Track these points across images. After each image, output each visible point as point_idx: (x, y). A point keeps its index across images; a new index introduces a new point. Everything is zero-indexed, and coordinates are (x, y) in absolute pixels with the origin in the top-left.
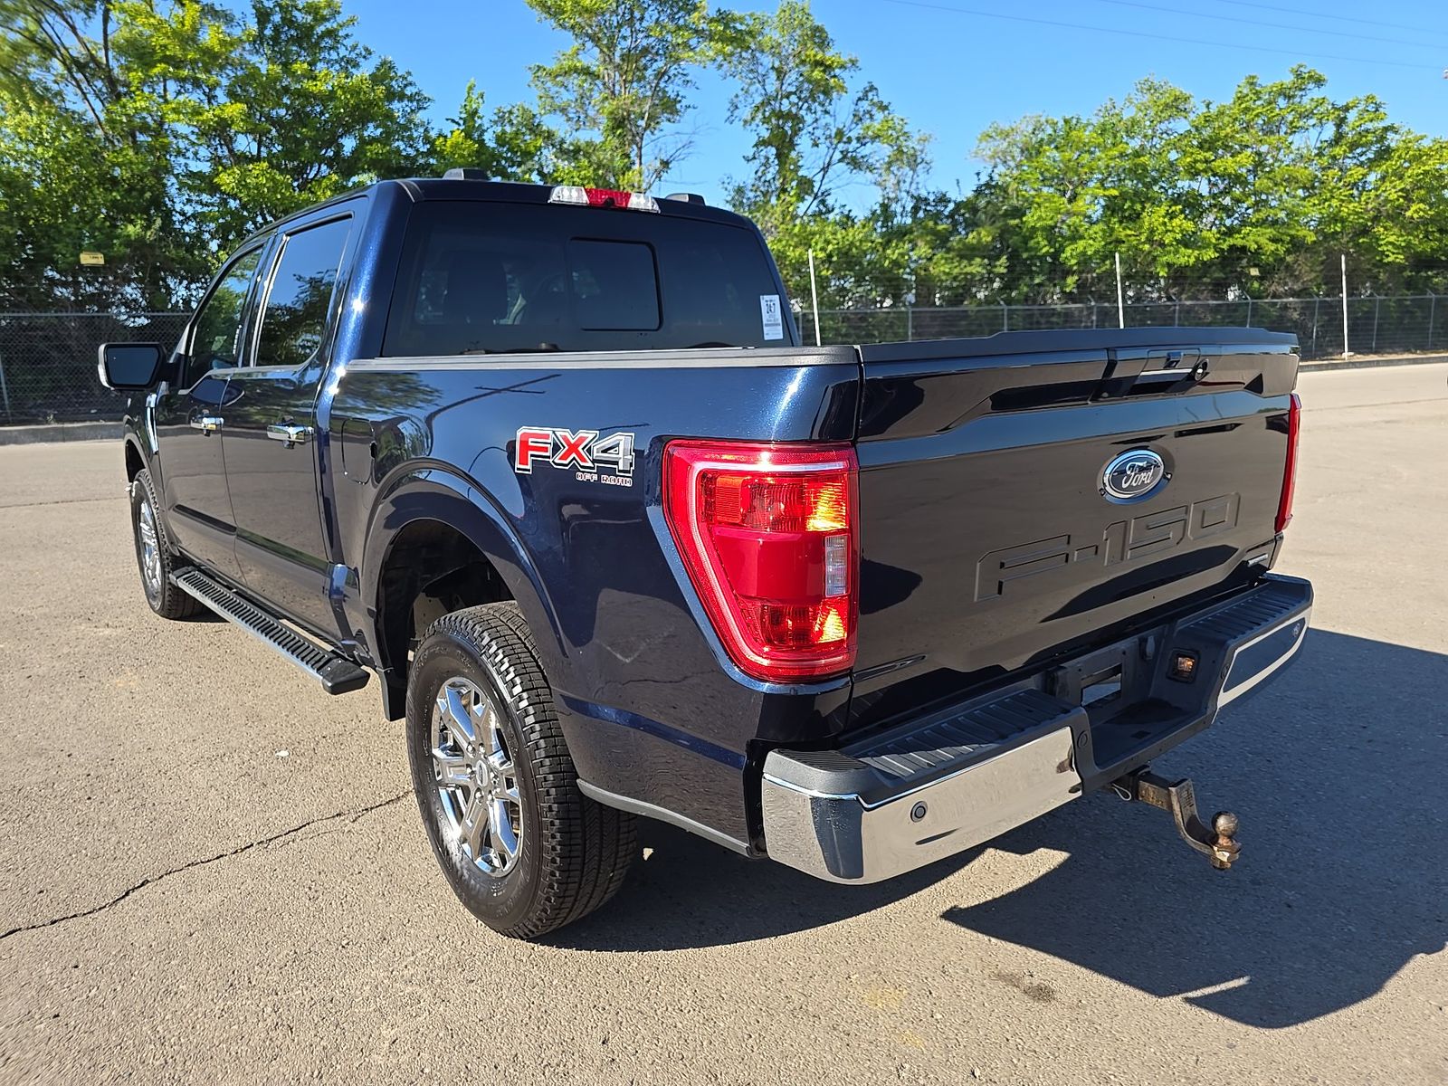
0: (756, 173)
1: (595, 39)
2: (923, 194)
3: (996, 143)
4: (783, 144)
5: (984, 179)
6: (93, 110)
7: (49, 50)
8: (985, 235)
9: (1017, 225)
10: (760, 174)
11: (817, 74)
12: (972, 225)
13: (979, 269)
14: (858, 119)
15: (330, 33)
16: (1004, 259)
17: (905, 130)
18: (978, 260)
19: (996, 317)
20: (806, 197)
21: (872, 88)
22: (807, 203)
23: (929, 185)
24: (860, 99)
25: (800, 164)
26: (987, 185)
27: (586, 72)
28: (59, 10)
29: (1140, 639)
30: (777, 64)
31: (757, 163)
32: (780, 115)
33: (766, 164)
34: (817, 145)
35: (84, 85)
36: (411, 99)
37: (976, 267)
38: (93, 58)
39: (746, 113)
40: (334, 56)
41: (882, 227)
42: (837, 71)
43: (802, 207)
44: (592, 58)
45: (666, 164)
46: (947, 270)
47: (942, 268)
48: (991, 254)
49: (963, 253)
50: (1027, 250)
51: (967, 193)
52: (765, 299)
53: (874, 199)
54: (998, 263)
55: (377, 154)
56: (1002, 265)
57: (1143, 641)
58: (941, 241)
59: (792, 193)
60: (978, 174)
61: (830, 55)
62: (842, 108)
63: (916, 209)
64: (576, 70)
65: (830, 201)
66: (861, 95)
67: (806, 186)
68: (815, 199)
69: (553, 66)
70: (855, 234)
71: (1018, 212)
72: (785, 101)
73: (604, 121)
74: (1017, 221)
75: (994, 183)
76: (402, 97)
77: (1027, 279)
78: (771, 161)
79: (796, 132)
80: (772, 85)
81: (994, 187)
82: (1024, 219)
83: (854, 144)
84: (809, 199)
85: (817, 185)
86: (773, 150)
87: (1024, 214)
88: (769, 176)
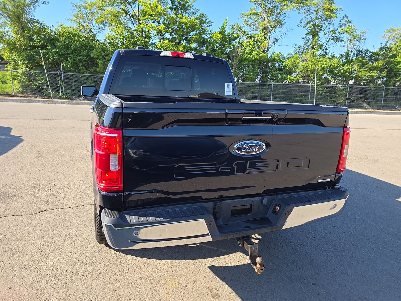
0: (305, 43)
1: (261, 5)
2: (361, 49)
3: (391, 34)
4: (315, 34)
5: (384, 45)
6: (135, 27)
7: (126, 12)
8: (380, 64)
9: (393, 61)
10: (306, 43)
11: (328, 13)
12: (376, 60)
13: (376, 74)
14: (340, 26)
15: (189, 6)
16: (385, 72)
17: (356, 29)
18: (376, 71)
19: (380, 90)
20: (320, 50)
21: (346, 16)
22: (320, 52)
23: (363, 47)
24: (342, 20)
25: (319, 40)
26: (384, 47)
27: (257, 14)
28: (128, 3)
29: (262, 198)
30: (316, 10)
31: (305, 40)
32: (314, 25)
33: (308, 40)
34: (325, 34)
35: (133, 21)
36: (208, 23)
37: (375, 73)
38: (135, 14)
39: (304, 24)
40: (190, 12)
41: (345, 60)
42: (335, 11)
43: (319, 53)
44: (259, 10)
45: (277, 40)
46: (364, 74)
47: (363, 73)
48: (381, 70)
49: (371, 69)
50: (396, 69)
51: (377, 50)
52: (226, 84)
53: (343, 51)
54: (383, 72)
55: (195, 38)
56: (384, 73)
57: (263, 199)
58: (363, 65)
59: (315, 49)
60: (381, 43)
61: (333, 7)
62: (336, 22)
63: (357, 54)
64: (254, 14)
65: (328, 51)
66: (342, 18)
67: (321, 46)
68: (323, 50)
69: (247, 13)
70: (333, 61)
71: (394, 56)
72: (317, 21)
73: (261, 28)
74: (393, 59)
75: (386, 47)
76: (205, 23)
77: (395, 78)
78: (310, 39)
79: (320, 30)
80: (314, 16)
81: (387, 48)
82: (396, 58)
83: (338, 34)
84: (321, 51)
85: (324, 46)
86: (312, 36)
87: (396, 57)
88: (309, 44)
